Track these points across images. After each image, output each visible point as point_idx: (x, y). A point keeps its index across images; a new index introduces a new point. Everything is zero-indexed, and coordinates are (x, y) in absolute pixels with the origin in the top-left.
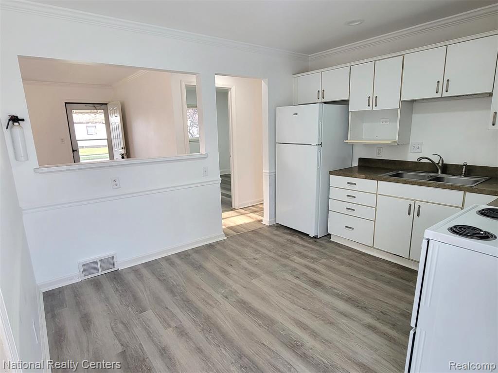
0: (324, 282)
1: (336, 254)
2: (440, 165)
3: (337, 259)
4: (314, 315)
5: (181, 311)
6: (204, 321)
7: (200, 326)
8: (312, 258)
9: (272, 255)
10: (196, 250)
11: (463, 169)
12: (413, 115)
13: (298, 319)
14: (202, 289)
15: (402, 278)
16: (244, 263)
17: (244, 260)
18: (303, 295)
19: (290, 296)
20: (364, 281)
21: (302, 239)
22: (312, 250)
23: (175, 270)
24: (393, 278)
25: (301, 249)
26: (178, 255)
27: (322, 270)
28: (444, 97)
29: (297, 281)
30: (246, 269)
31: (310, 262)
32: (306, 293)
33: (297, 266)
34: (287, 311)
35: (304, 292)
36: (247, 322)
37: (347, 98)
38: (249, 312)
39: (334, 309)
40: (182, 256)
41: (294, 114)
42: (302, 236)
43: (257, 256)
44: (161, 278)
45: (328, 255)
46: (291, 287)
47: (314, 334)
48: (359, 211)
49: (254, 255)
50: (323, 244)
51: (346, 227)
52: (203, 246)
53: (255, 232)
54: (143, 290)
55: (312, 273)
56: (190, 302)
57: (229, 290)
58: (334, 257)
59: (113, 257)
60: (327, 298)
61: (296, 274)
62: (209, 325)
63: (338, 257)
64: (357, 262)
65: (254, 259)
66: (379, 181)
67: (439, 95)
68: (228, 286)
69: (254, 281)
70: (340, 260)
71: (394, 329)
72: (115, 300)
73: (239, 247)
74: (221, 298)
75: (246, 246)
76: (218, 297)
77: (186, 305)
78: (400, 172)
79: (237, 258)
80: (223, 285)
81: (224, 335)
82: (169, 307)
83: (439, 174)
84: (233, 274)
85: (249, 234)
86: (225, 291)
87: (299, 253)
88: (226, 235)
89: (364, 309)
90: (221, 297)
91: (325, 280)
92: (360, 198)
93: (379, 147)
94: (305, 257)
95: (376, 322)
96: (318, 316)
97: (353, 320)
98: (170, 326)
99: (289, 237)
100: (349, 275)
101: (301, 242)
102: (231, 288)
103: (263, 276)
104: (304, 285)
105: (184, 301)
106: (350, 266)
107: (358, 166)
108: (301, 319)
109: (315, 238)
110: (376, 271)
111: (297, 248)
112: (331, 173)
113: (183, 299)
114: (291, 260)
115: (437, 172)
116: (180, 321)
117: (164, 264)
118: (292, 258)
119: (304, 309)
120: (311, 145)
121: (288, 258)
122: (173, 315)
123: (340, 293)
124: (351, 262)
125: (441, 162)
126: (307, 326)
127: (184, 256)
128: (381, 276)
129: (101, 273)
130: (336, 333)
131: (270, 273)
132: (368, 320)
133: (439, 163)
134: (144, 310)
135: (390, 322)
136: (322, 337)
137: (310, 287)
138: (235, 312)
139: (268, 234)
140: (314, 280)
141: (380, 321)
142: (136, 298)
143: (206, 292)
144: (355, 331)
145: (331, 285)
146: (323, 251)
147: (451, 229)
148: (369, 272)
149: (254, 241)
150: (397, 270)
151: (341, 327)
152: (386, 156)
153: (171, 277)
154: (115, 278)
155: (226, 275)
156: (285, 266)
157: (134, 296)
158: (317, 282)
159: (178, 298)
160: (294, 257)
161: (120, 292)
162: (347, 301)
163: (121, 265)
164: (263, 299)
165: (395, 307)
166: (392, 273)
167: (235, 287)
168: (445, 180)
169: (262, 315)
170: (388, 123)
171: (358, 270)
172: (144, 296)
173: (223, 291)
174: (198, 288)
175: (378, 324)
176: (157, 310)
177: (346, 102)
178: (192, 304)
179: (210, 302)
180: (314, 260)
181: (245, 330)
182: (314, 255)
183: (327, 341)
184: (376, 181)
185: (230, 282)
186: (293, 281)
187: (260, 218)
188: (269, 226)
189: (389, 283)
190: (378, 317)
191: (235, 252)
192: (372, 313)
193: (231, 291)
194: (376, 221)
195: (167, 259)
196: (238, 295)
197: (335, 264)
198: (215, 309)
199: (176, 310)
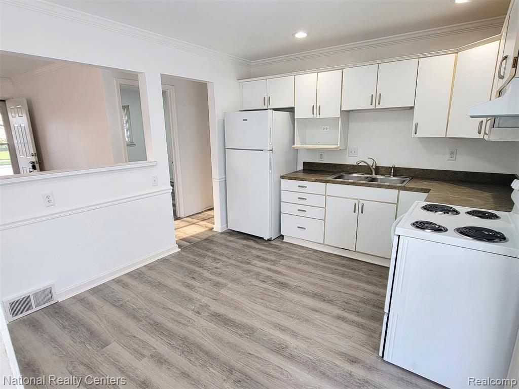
0: (288, 282)
1: (292, 254)
2: (374, 167)
3: (294, 258)
4: (289, 316)
5: (152, 337)
6: (181, 342)
7: (178, 349)
8: (272, 261)
9: (232, 262)
10: (150, 267)
11: (391, 170)
12: (350, 123)
13: (275, 322)
14: (170, 309)
15: (352, 269)
16: (207, 274)
17: (206, 271)
18: (274, 298)
19: (262, 301)
20: (323, 276)
21: (257, 242)
22: (270, 252)
23: (131, 293)
24: (345, 269)
25: (259, 253)
26: (130, 275)
27: (284, 271)
28: (377, 109)
29: (264, 285)
30: (210, 280)
31: (271, 264)
32: (276, 296)
33: (260, 270)
34: (264, 316)
35: (274, 295)
36: (227, 334)
37: (292, 106)
38: (226, 324)
39: (304, 306)
40: (135, 275)
41: (244, 120)
42: (256, 240)
43: (218, 265)
44: (117, 304)
45: (285, 256)
46: (260, 292)
47: (294, 334)
48: (311, 212)
49: (215, 265)
50: (278, 245)
51: (299, 227)
52: (156, 261)
53: (208, 240)
54: (99, 321)
55: (275, 275)
56: (159, 325)
57: (200, 305)
58: (291, 257)
59: (50, 289)
60: (297, 297)
61: (261, 278)
62: (188, 347)
63: (295, 256)
64: (312, 259)
65: (216, 268)
66: (327, 184)
67: (372, 107)
68: (197, 301)
69: (222, 291)
70: (297, 259)
71: (360, 316)
72: (66, 339)
73: (197, 258)
74: (193, 315)
75: (204, 256)
76: (190, 314)
77: (155, 329)
78: (341, 174)
79: (197, 269)
80: (191, 300)
81: (207, 353)
82: (136, 335)
83: (374, 176)
84: (199, 287)
85: (203, 243)
86: (195, 306)
87: (259, 257)
88: (180, 246)
89: (330, 302)
90: (192, 313)
91: (289, 280)
92: (311, 200)
93: (322, 152)
94: (266, 260)
95: (343, 312)
96: (293, 316)
97: (324, 313)
98: (144, 356)
99: (245, 242)
100: (309, 272)
101: (257, 246)
102: (201, 302)
103: (230, 285)
104: (271, 288)
105: (152, 325)
106: (307, 263)
107: (303, 170)
108: (278, 322)
109: (269, 240)
110: (330, 266)
111: (254, 252)
112: (282, 177)
113: (149, 323)
114: (252, 265)
115: (372, 174)
116: (154, 348)
117: (117, 288)
118: (252, 263)
119: (278, 311)
120: (262, 150)
121: (249, 263)
122: (145, 344)
123: (306, 291)
124: (307, 259)
125: (374, 164)
126: (286, 327)
127: (137, 275)
128: (335, 269)
129: (35, 309)
130: (313, 329)
131: (236, 281)
132: (337, 311)
133: (373, 166)
134: (106, 344)
135: (354, 310)
136: (302, 335)
137: (278, 289)
138: (212, 326)
139: (223, 241)
140: (280, 282)
141: (346, 311)
142: (92, 333)
143: (174, 311)
144: (330, 324)
145: (295, 284)
146: (280, 252)
147: (414, 224)
148: (324, 267)
149: (210, 250)
150: (347, 262)
151: (316, 322)
152: (327, 160)
153: (128, 301)
154: (56, 313)
155: (191, 289)
156: (248, 271)
157: (88, 330)
158: (282, 283)
159: (144, 322)
160: (255, 262)
161: (68, 328)
162: (314, 297)
163: (61, 296)
164: (237, 308)
165: (354, 296)
166: (343, 266)
167: (205, 300)
168: (379, 181)
169: (240, 324)
170: (328, 130)
171: (316, 266)
172: (101, 327)
173: (193, 307)
174: (164, 308)
175: (346, 315)
176: (122, 341)
177: (291, 110)
178: (163, 327)
179: (182, 321)
180: (274, 262)
181: (228, 343)
182: (273, 258)
183: (307, 338)
184: (325, 184)
185: (198, 297)
186: (261, 286)
187: (210, 225)
188: (222, 233)
189: (343, 275)
190: (343, 307)
191: (194, 264)
192: (338, 305)
193: (201, 305)
194: (326, 220)
195: (118, 281)
196: (211, 308)
197: (294, 264)
198: (189, 328)
199: (146, 337)
